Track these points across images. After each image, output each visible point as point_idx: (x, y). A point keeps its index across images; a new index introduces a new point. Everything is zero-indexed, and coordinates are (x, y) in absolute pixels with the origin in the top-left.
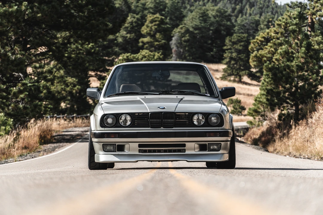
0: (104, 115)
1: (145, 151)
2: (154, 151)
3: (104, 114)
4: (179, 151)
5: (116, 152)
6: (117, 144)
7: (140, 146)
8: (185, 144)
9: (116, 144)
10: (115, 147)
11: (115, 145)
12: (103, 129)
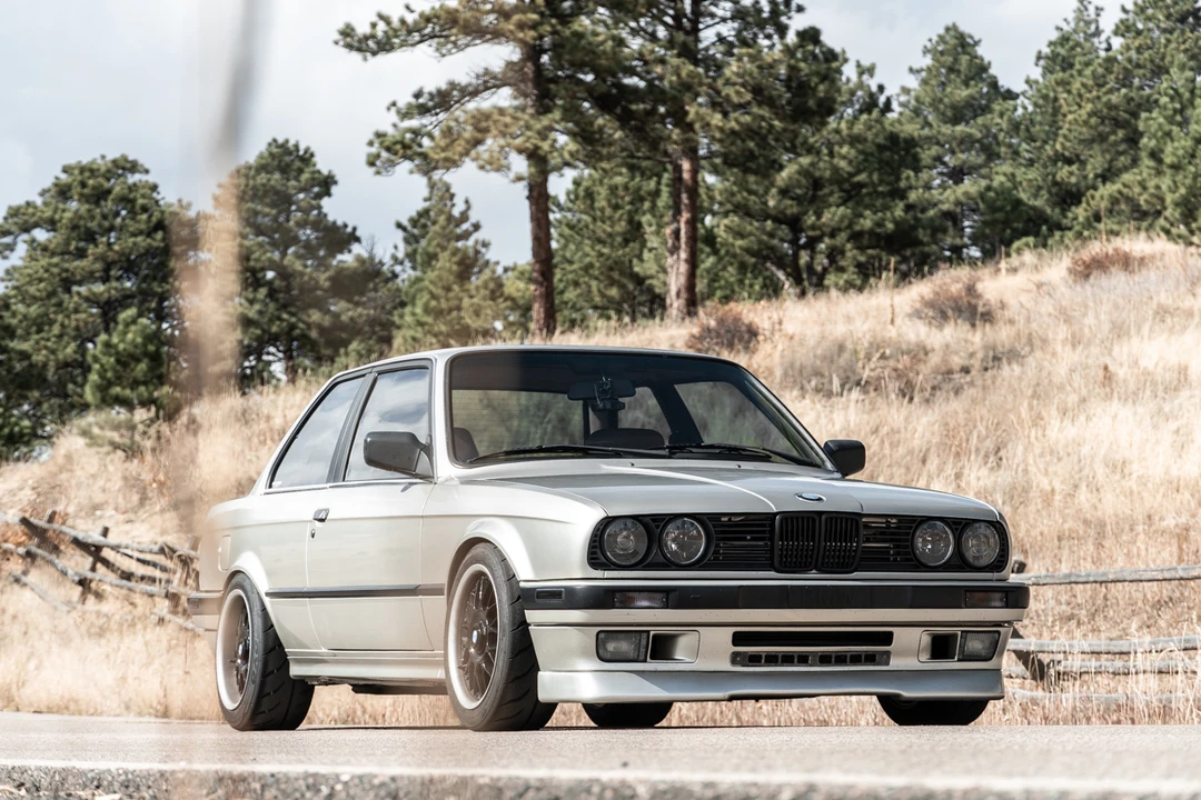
0: (607, 522)
1: (754, 659)
2: (788, 659)
3: (607, 517)
4: (871, 658)
5: (645, 661)
6: (654, 631)
7: (738, 639)
8: (891, 634)
9: (648, 632)
10: (644, 642)
11: (645, 635)
12: (599, 573)
